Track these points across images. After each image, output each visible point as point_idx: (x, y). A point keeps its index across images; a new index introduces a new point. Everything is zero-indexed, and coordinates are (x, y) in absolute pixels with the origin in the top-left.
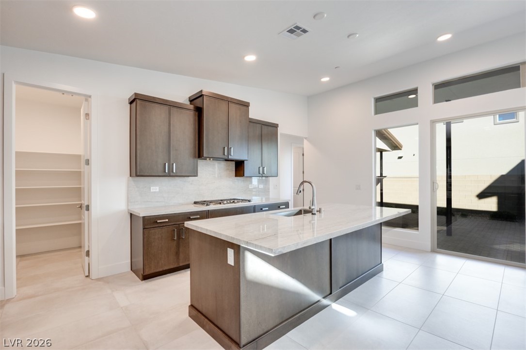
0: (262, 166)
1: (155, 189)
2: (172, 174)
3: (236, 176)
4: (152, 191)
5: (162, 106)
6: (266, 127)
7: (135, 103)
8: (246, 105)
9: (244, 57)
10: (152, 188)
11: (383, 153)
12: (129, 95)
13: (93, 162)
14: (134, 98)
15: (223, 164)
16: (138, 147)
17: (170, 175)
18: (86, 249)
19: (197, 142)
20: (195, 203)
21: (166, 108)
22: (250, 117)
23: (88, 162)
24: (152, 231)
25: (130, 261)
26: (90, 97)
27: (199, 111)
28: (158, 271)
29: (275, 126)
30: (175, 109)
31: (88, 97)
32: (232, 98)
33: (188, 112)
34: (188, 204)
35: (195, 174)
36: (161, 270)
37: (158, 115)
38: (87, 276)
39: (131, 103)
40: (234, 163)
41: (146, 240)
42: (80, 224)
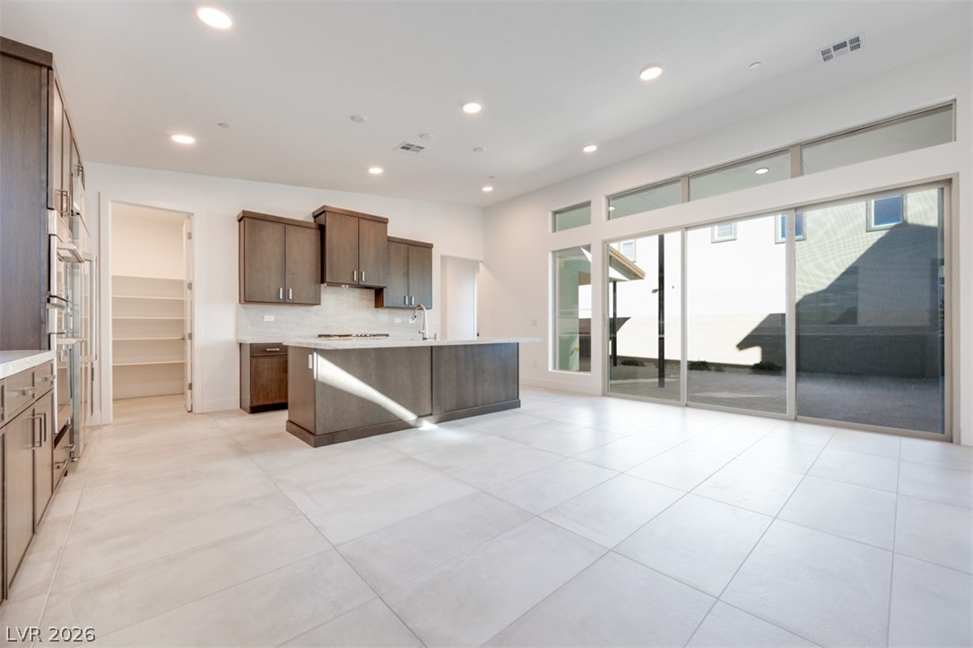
0: (408, 295)
1: (269, 318)
2: (288, 301)
3: (376, 307)
4: (266, 320)
5: (275, 225)
6: (414, 248)
7: (243, 221)
8: (384, 222)
9: (368, 170)
10: (266, 317)
11: (618, 284)
12: (237, 212)
13: (196, 286)
14: (241, 216)
15: (357, 292)
16: (247, 269)
17: (285, 302)
18: (189, 382)
19: (320, 265)
20: (320, 336)
21: (280, 226)
22: (388, 235)
23: (190, 286)
24: (261, 360)
25: (239, 398)
26: (192, 214)
27: (322, 229)
28: (267, 403)
29: (429, 247)
30: (291, 227)
31: (190, 215)
32: (363, 214)
33: (308, 230)
34: (311, 337)
35: (316, 302)
36: (271, 402)
37: (271, 235)
38: (189, 412)
39: (240, 221)
40: (373, 291)
41: (253, 368)
42: (183, 364)
